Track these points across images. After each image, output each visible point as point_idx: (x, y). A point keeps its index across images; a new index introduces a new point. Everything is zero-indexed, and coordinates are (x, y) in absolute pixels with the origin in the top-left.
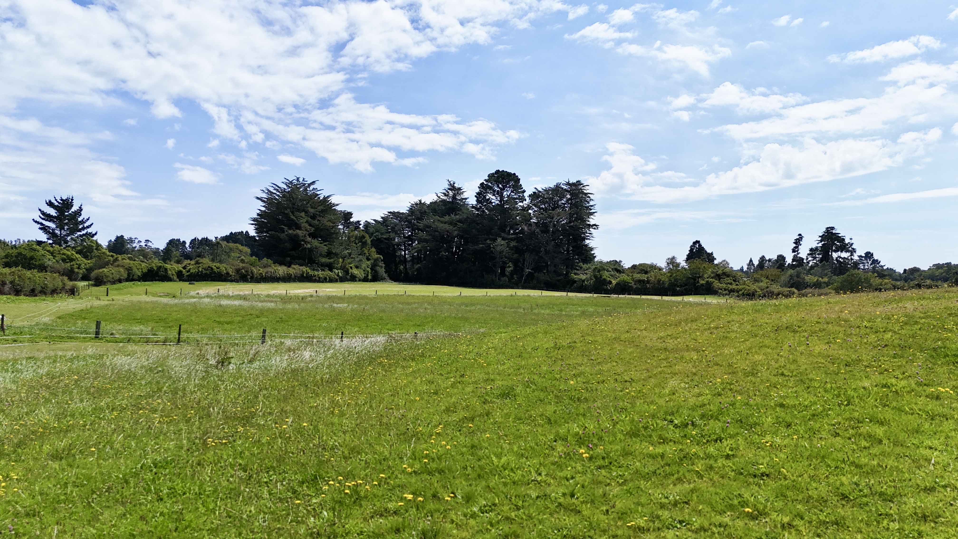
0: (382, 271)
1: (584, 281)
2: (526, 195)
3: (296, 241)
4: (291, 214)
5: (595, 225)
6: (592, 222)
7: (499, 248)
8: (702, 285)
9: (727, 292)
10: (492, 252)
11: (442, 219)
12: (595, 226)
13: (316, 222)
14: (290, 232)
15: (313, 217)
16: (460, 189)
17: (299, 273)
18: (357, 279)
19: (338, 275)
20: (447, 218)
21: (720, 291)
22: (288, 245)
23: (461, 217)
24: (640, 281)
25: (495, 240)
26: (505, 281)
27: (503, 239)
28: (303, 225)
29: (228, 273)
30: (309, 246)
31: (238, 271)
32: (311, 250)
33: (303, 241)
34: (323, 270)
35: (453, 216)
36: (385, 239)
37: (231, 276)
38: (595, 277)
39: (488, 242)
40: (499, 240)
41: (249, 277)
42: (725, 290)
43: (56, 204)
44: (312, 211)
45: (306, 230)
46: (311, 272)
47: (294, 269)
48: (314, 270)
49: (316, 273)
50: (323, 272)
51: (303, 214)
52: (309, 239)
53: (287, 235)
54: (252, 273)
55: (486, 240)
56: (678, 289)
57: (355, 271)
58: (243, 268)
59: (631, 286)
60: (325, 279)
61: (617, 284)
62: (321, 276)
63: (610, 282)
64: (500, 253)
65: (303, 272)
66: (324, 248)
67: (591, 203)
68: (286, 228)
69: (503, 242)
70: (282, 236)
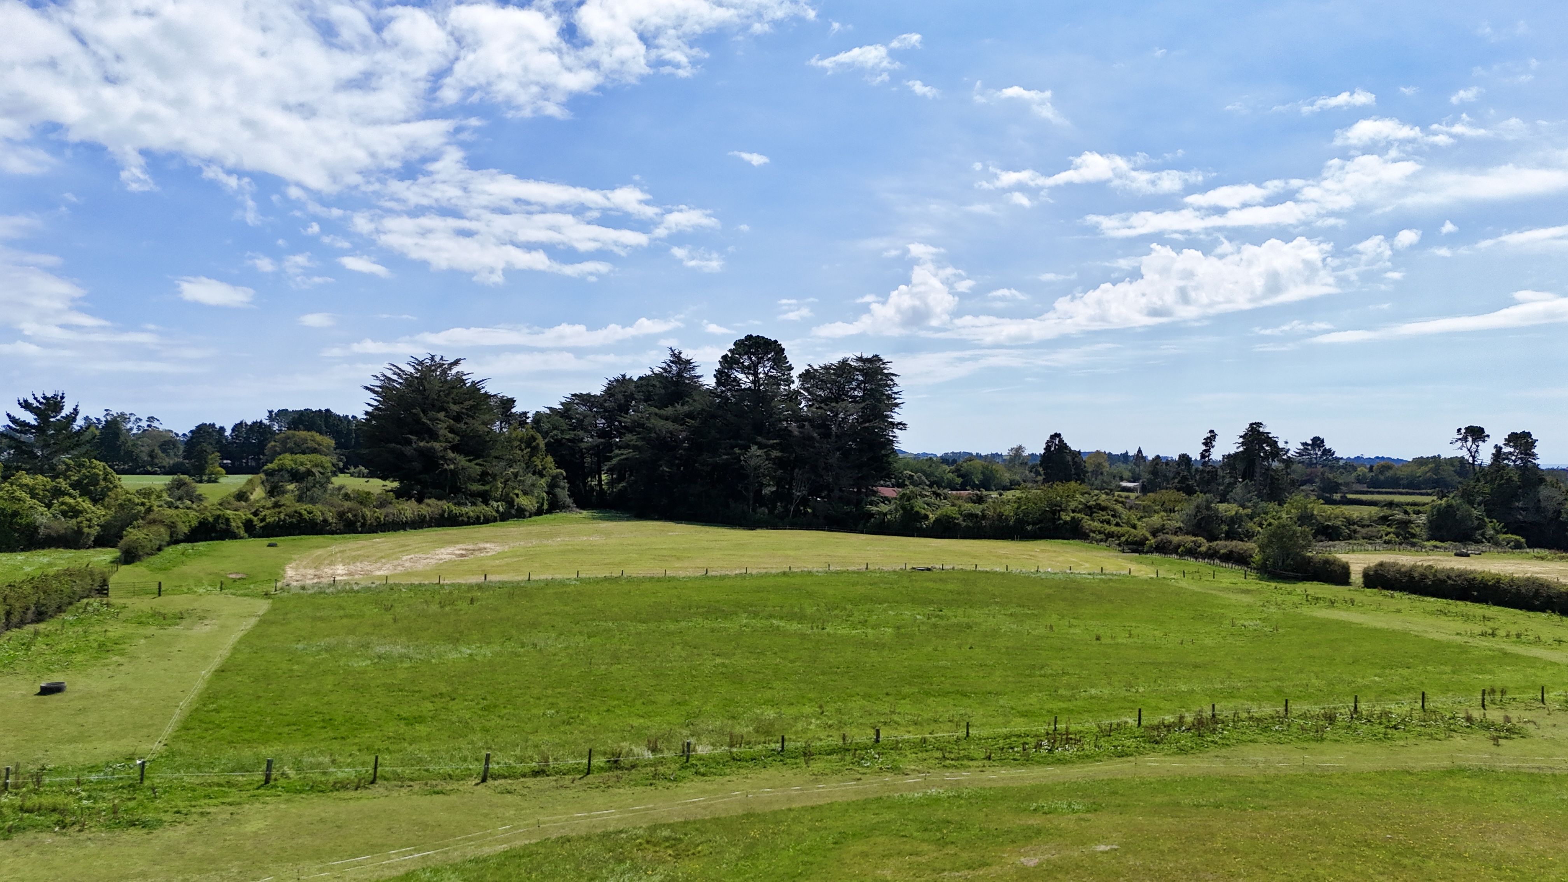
0: (563, 494)
1: (885, 514)
2: (794, 374)
3: (430, 460)
4: (422, 415)
5: (900, 423)
6: (897, 419)
7: (753, 462)
8: (1066, 522)
9: (1102, 536)
10: (742, 467)
11: (662, 412)
12: (902, 426)
13: (462, 426)
14: (422, 444)
15: (458, 418)
16: (688, 362)
17: (437, 511)
18: (527, 514)
19: (497, 511)
20: (669, 411)
21: (1092, 535)
22: (417, 465)
23: (692, 408)
24: (971, 516)
25: (746, 448)
26: (764, 514)
27: (761, 446)
28: (441, 432)
29: (325, 521)
30: (452, 467)
31: (341, 515)
32: (454, 473)
33: (443, 458)
34: (474, 504)
35: (678, 406)
36: (569, 440)
37: (330, 524)
38: (903, 508)
39: (737, 450)
40: (754, 448)
41: (359, 524)
42: (1100, 533)
43: (36, 404)
44: (455, 408)
45: (447, 441)
46: (456, 510)
47: (428, 505)
48: (458, 504)
49: (464, 510)
50: (473, 508)
51: (441, 415)
52: (451, 455)
53: (415, 449)
54: (364, 517)
55: (732, 447)
56: (1029, 528)
57: (524, 501)
58: (350, 510)
59: (958, 524)
60: (478, 518)
61: (937, 520)
62: (471, 514)
63: (926, 517)
64: (755, 469)
65: (444, 511)
66: (475, 469)
67: (895, 389)
68: (413, 438)
69: (759, 452)
70: (408, 450)
